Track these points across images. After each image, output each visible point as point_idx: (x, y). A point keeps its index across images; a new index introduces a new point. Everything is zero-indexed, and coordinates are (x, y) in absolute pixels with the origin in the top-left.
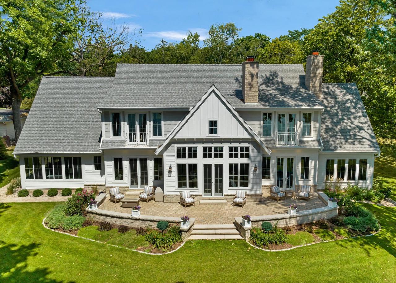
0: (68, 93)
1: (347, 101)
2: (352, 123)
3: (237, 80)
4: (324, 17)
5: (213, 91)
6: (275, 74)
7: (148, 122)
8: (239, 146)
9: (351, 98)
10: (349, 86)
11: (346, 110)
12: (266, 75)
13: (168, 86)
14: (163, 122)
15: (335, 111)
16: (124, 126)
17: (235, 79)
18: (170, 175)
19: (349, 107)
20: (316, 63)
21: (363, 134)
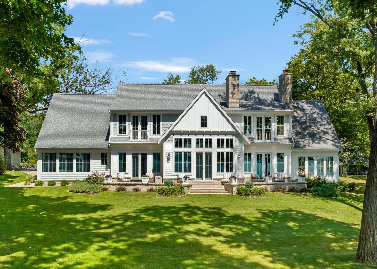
0: (76, 105)
1: (314, 113)
2: (318, 129)
3: (220, 95)
4: (295, 55)
5: (204, 93)
6: (252, 92)
7: (149, 123)
8: (225, 137)
9: (317, 111)
10: (316, 103)
11: (313, 120)
12: (244, 92)
13: (163, 100)
14: (161, 123)
15: (304, 120)
16: (129, 126)
17: (218, 95)
18: (168, 162)
19: (316, 118)
20: (286, 80)
21: (327, 136)
